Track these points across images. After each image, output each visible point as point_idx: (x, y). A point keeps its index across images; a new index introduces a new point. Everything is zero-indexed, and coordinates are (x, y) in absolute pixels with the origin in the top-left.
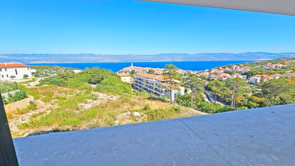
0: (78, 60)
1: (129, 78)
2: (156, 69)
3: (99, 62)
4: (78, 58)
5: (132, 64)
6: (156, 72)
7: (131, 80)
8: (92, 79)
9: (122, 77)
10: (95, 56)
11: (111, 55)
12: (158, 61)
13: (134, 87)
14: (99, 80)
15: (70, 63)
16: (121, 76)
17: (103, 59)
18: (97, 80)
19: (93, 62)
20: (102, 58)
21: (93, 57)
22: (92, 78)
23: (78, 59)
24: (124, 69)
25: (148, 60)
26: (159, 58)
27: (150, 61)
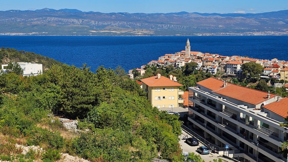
0: (33, 26)
1: (176, 92)
2: (270, 63)
3: (91, 35)
4: (36, 21)
5: (188, 42)
6: (266, 72)
7: (181, 101)
8: (68, 103)
9: (154, 91)
10: (81, 18)
11: (126, 14)
12: (277, 34)
13: (191, 124)
14: (85, 106)
15: (14, 34)
16: (152, 88)
17: (103, 27)
18: (79, 106)
19: (75, 34)
20: (100, 23)
21: (75, 20)
22: (66, 100)
23: (36, 25)
24: (162, 59)
25: (243, 31)
26: (281, 23)
27: (249, 34)
